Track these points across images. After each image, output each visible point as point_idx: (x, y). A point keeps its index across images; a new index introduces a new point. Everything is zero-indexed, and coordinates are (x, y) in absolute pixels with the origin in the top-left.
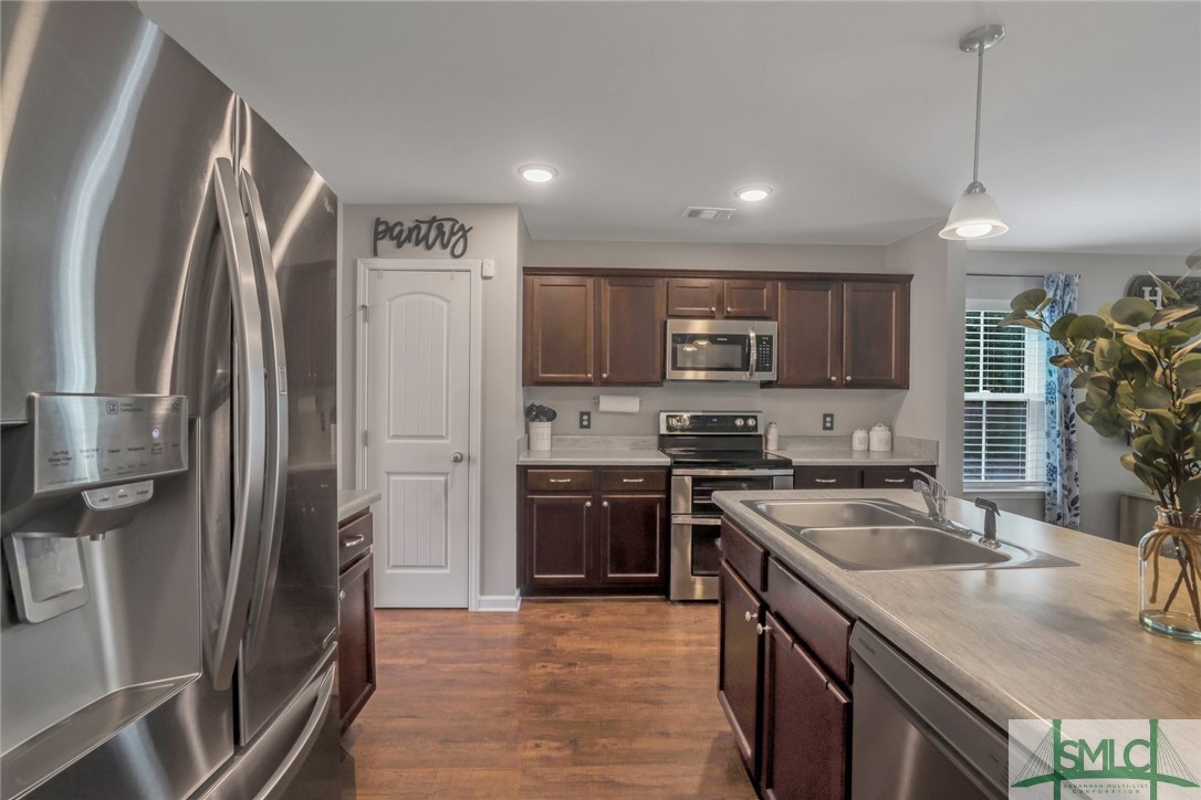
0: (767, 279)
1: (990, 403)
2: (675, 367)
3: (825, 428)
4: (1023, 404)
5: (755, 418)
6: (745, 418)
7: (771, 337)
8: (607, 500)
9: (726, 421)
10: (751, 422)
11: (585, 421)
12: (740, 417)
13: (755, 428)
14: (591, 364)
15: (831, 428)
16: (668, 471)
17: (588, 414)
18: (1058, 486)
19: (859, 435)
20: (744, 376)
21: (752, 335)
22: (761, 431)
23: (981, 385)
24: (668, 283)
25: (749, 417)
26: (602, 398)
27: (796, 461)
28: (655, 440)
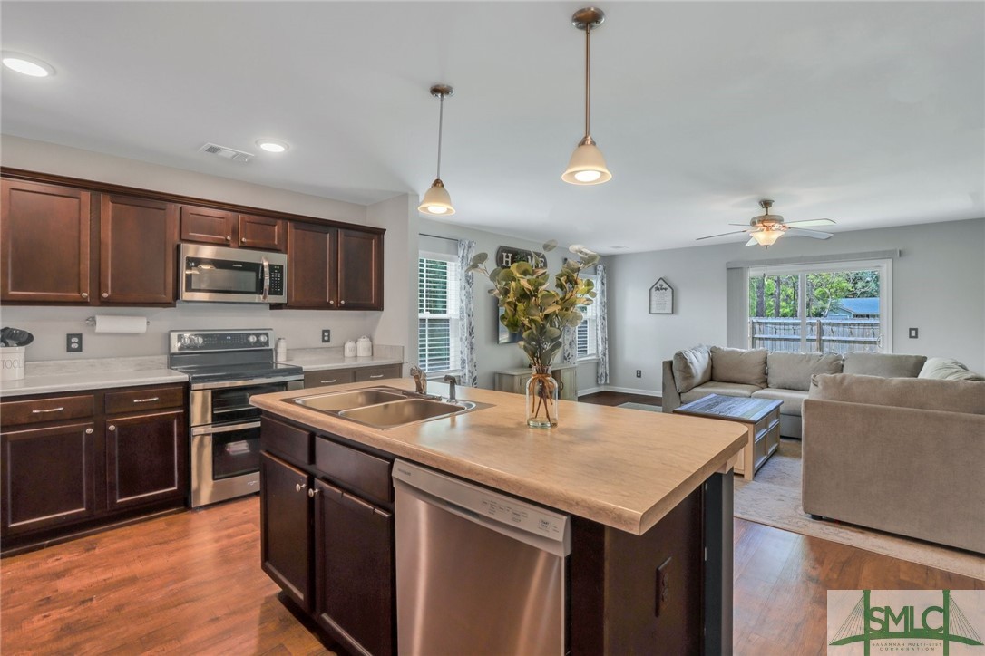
0: (280, 218)
1: (430, 320)
2: (189, 289)
3: (324, 341)
4: (447, 320)
5: (267, 334)
6: (258, 335)
7: (281, 267)
8: (114, 423)
9: (239, 338)
10: (263, 338)
11: (74, 343)
12: (254, 334)
13: (267, 343)
14: (86, 282)
15: (328, 341)
16: (186, 388)
17: (79, 336)
18: (466, 371)
19: (349, 345)
20: (258, 298)
21: (266, 264)
22: (272, 346)
23: (425, 308)
24: (181, 208)
25: (261, 334)
26: (98, 319)
27: (306, 368)
28: (164, 359)
